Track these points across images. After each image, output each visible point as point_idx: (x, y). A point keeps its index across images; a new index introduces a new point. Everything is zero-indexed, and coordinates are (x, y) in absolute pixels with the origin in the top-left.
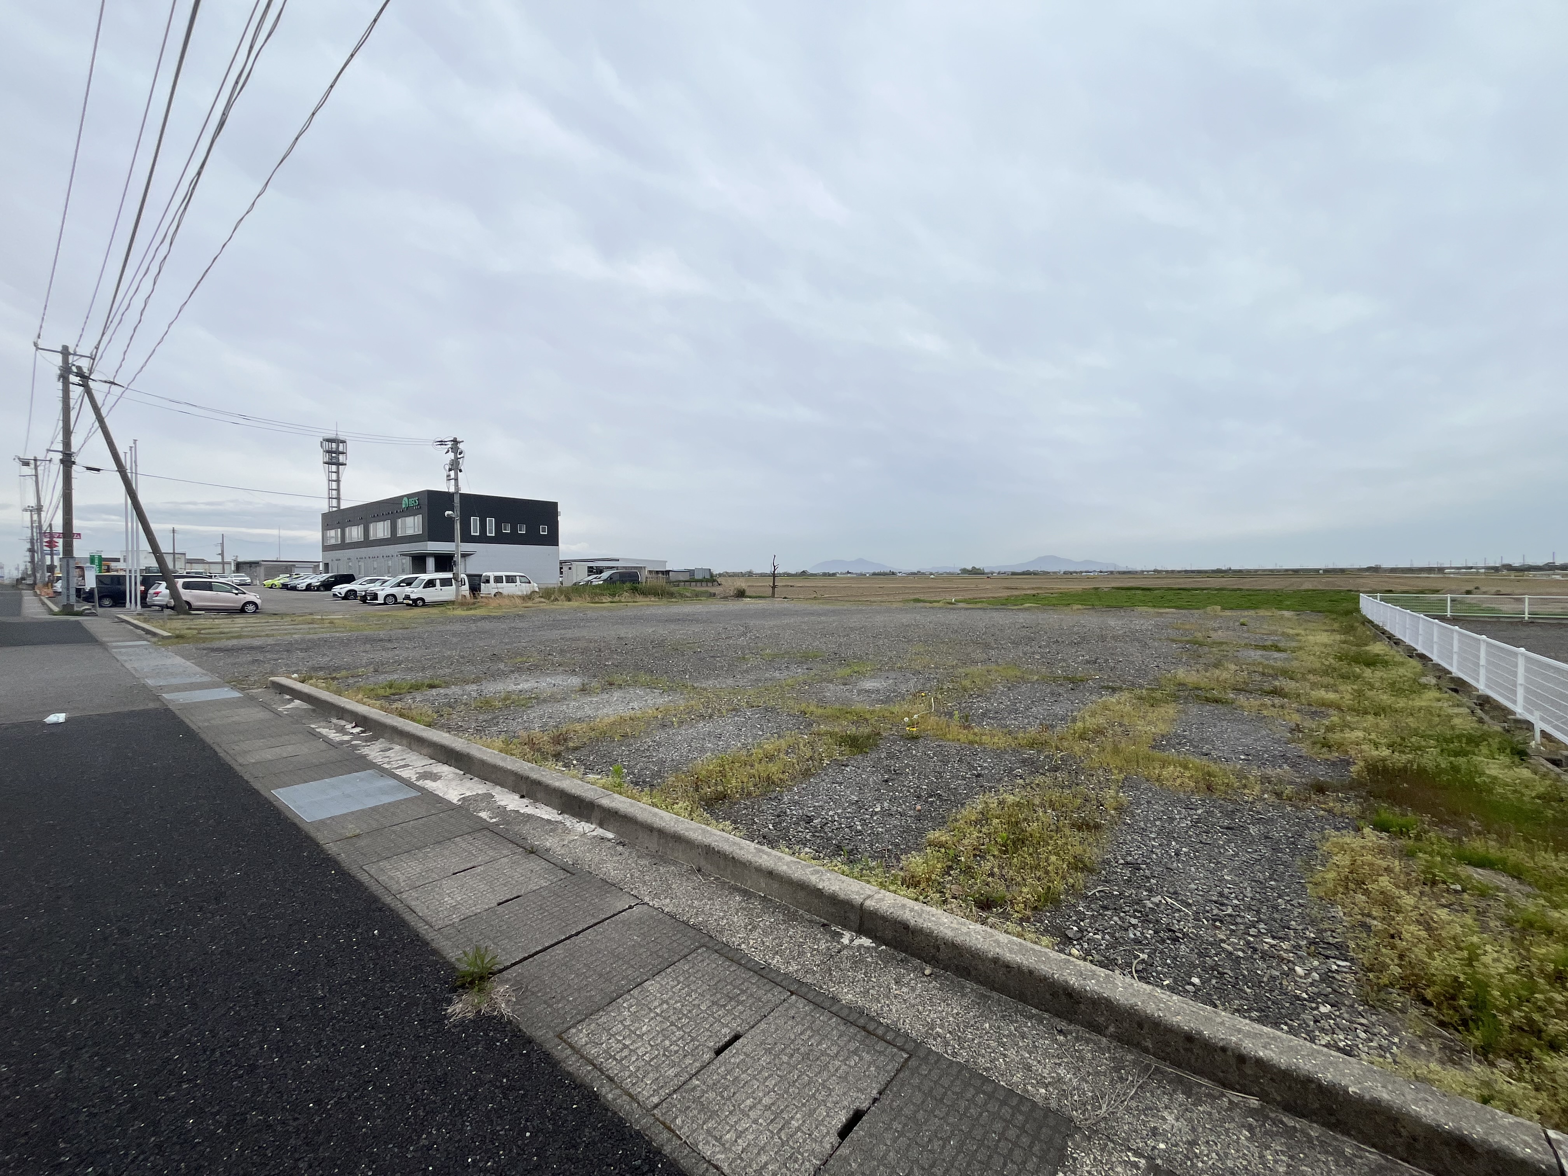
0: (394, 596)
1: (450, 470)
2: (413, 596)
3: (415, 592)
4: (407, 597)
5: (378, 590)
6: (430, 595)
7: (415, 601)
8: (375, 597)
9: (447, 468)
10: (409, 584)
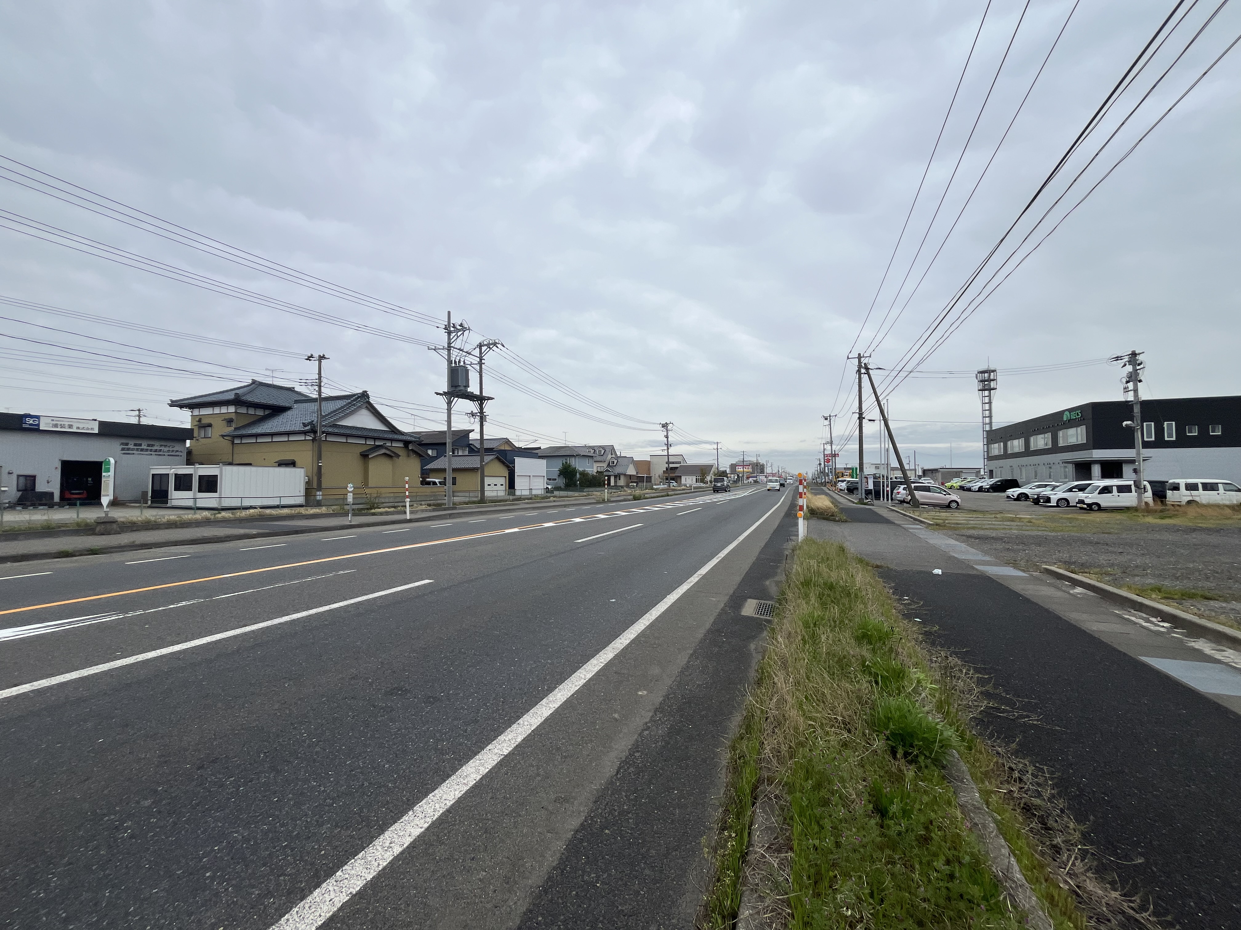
0: (1066, 500)
1: (1127, 382)
2: (1087, 501)
3: (1090, 497)
4: (1081, 502)
5: (1051, 494)
6: (1105, 500)
7: (1090, 505)
8: (1048, 500)
9: (1124, 380)
10: (1080, 490)
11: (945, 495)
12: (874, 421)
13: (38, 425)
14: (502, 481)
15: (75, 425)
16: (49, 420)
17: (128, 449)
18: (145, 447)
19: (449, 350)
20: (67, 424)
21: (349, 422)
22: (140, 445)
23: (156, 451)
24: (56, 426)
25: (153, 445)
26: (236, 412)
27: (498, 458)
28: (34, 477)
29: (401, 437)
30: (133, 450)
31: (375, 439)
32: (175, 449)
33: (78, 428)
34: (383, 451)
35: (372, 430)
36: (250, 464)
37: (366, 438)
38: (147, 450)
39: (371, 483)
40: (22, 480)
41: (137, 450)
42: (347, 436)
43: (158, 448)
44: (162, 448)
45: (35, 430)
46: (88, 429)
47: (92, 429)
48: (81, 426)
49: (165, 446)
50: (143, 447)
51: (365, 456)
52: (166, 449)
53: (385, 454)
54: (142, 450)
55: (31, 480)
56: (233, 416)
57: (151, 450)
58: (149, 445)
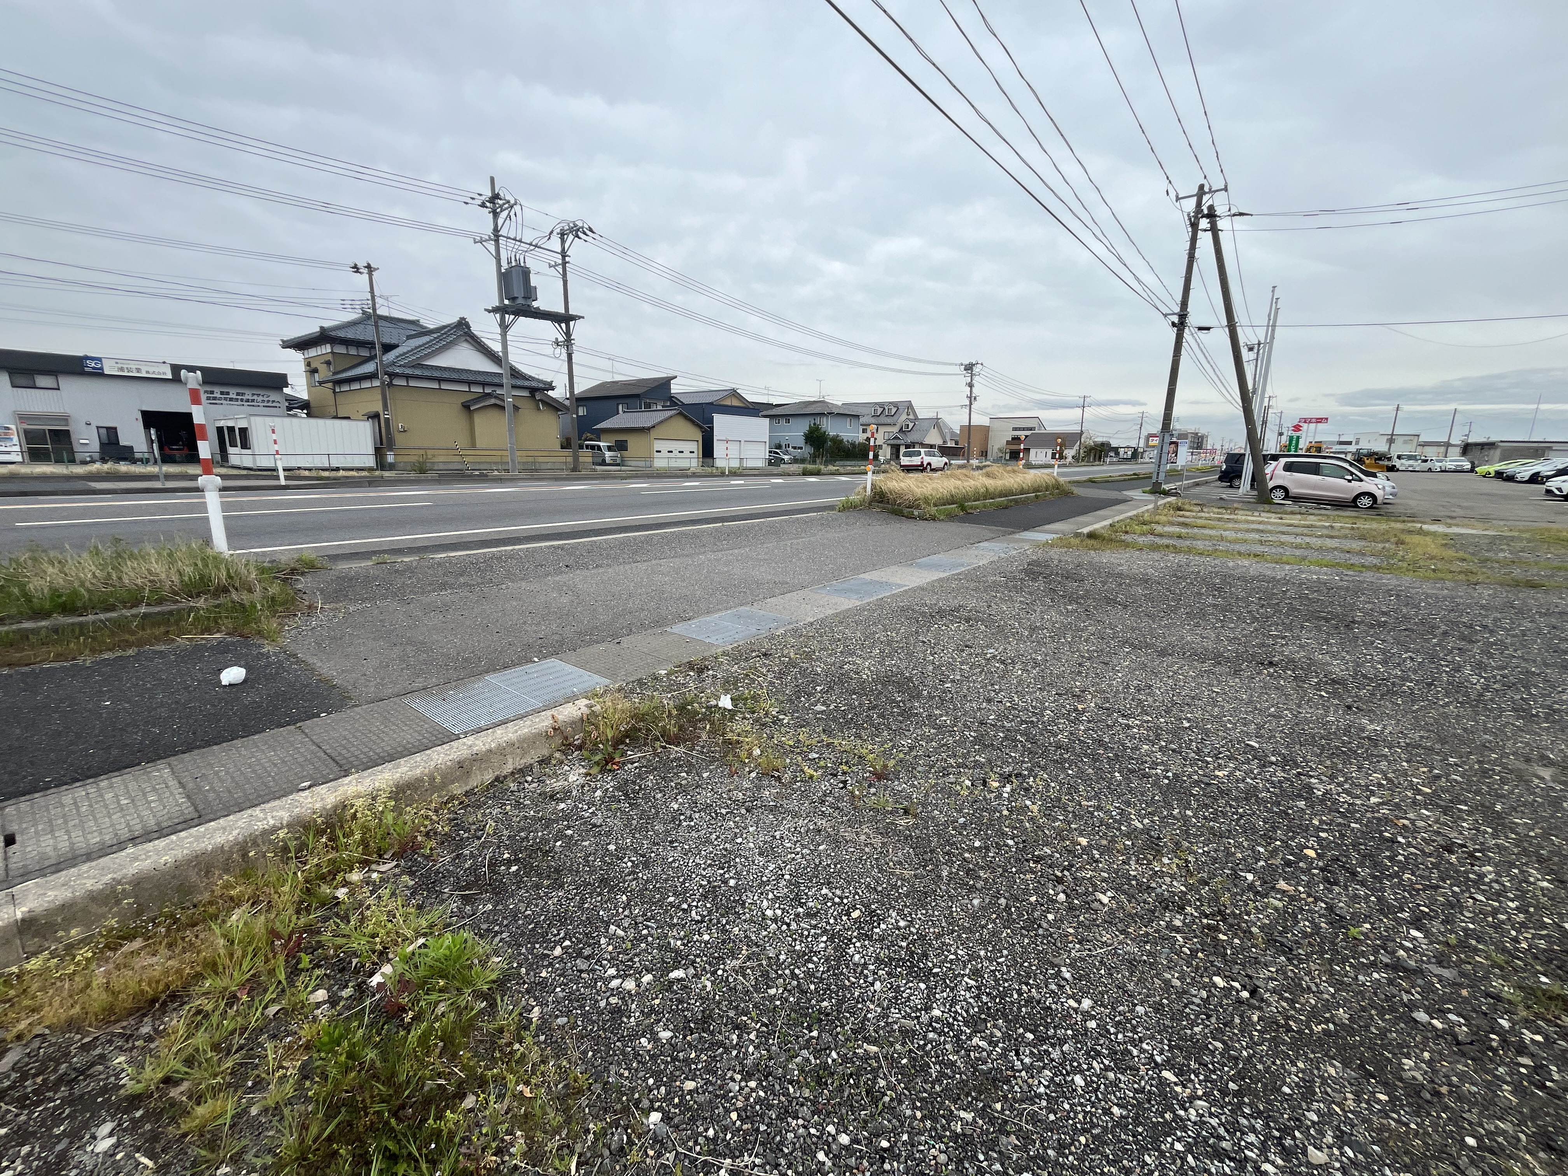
11: (1349, 481)
12: (1208, 329)
13: (102, 369)
14: (693, 446)
15: (144, 369)
16: (113, 362)
17: (215, 398)
18: (234, 396)
19: (497, 241)
20: (134, 367)
21: (444, 361)
22: (228, 393)
23: (248, 401)
24: (122, 369)
25: (243, 394)
26: (332, 353)
27: (681, 414)
28: (115, 429)
29: (527, 383)
30: (220, 399)
31: (484, 384)
32: (271, 399)
33: (148, 372)
34: (493, 401)
35: (479, 372)
36: (348, 418)
37: (470, 383)
38: (237, 400)
39: (479, 444)
40: (103, 432)
41: (225, 399)
42: (440, 380)
43: (250, 398)
44: (255, 397)
45: (99, 374)
46: (159, 373)
47: (164, 373)
48: (151, 370)
49: (258, 395)
50: (231, 396)
51: (466, 406)
52: (260, 399)
53: (495, 405)
54: (231, 399)
55: (112, 432)
56: (330, 357)
57: (242, 400)
58: (238, 394)
